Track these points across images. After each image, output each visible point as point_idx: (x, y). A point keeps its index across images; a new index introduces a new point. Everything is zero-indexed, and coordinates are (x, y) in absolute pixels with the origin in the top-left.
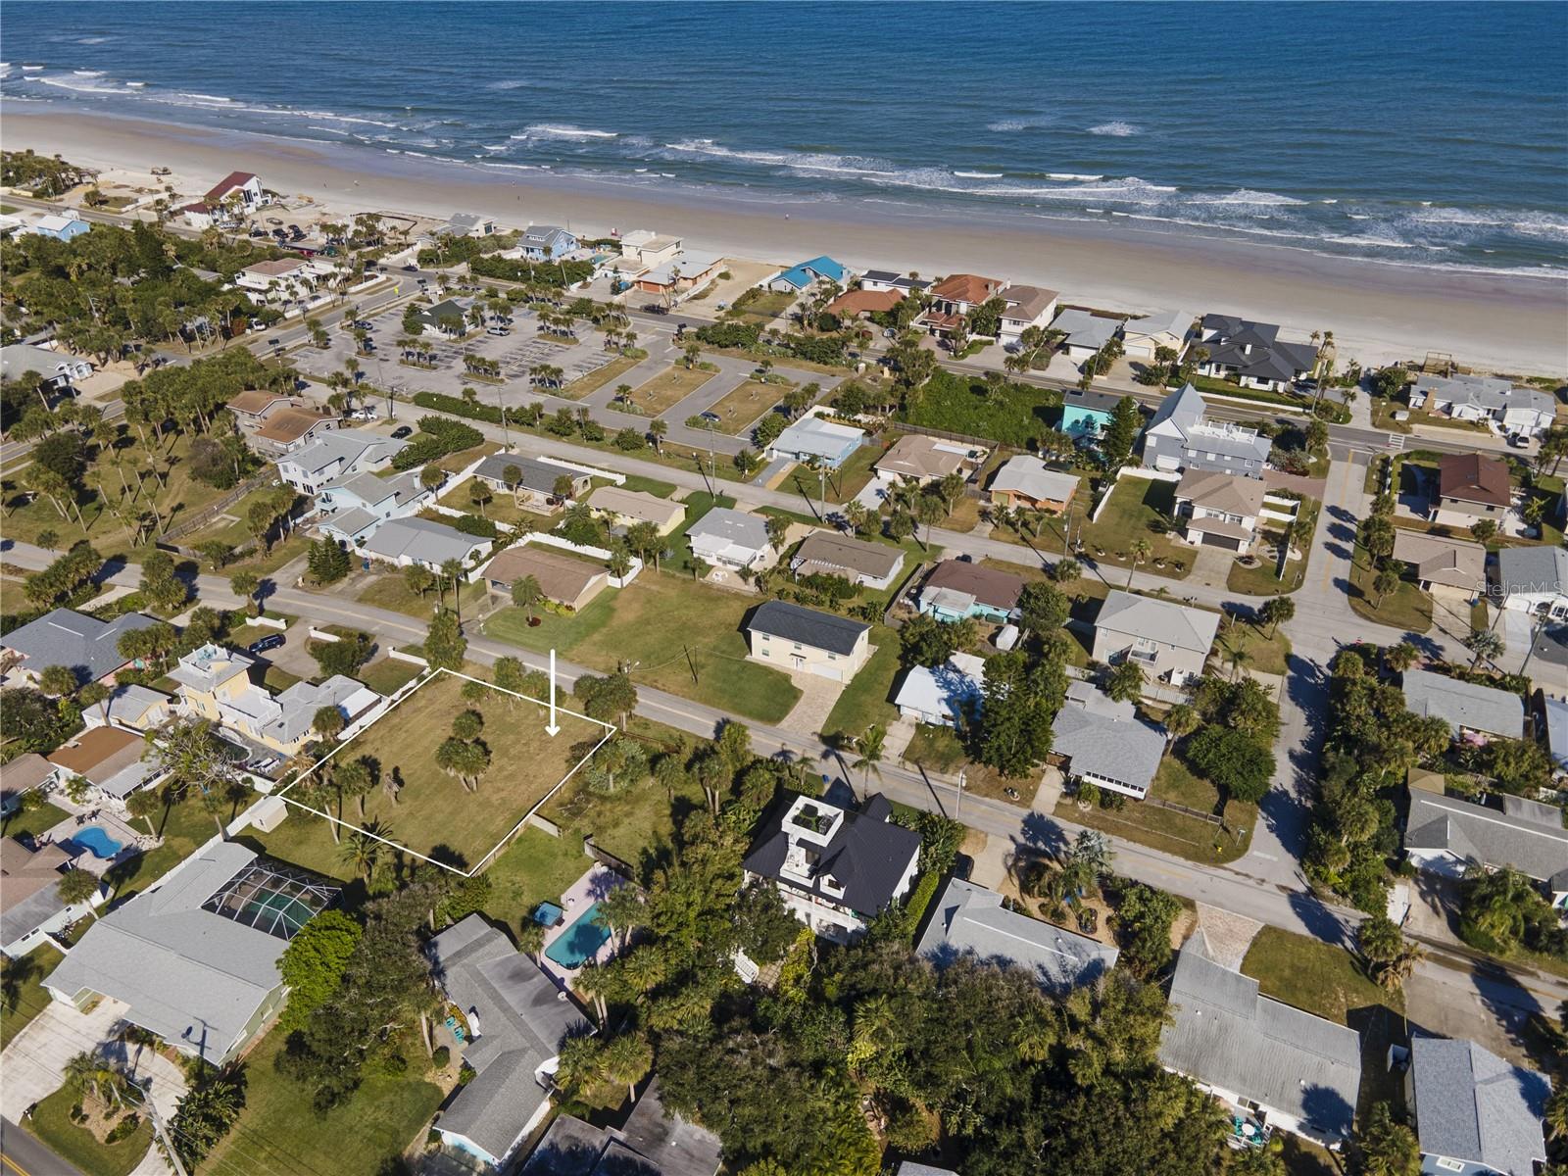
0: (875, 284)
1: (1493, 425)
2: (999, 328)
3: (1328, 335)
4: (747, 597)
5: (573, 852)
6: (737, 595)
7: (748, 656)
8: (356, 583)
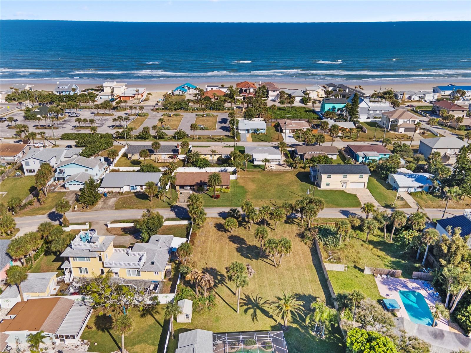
0: (212, 89)
1: (423, 101)
2: (268, 94)
4: (290, 171)
5: (358, 275)
6: (286, 172)
7: (319, 188)
8: (107, 203)
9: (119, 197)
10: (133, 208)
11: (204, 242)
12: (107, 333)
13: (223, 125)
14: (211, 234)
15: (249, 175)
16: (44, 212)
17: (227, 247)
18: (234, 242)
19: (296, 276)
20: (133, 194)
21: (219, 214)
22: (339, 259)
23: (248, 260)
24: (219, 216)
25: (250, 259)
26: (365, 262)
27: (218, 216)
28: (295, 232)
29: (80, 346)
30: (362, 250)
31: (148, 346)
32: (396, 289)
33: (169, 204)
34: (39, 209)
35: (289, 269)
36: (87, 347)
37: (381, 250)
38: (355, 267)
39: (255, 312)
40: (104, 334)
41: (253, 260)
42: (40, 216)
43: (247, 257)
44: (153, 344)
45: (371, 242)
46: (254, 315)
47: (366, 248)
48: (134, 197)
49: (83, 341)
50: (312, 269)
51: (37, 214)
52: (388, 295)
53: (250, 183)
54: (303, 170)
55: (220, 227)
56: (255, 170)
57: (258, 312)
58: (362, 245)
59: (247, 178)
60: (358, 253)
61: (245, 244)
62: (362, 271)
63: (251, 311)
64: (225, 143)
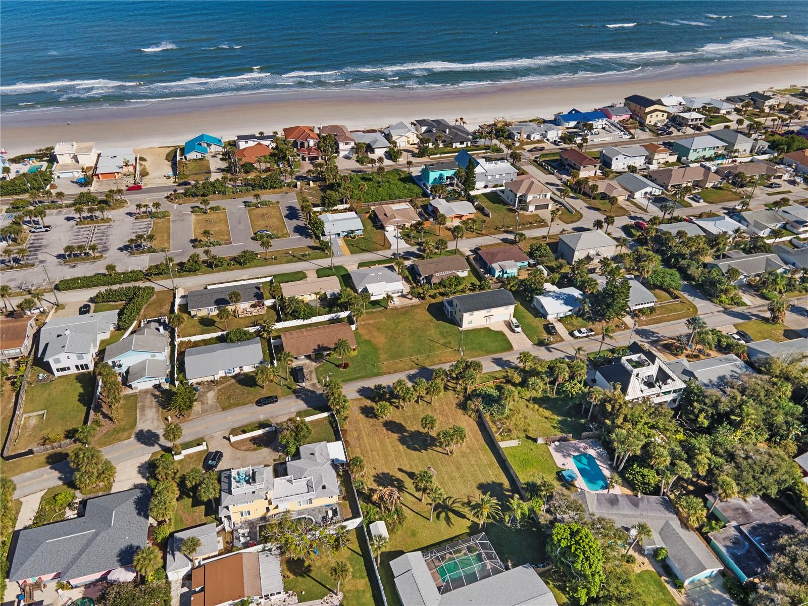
0: (246, 142)
1: (545, 140)
2: (338, 148)
3: (462, 119)
4: (418, 305)
5: (532, 447)
6: (413, 306)
7: (460, 329)
8: (205, 401)
9: (217, 388)
10: (245, 404)
11: (359, 439)
12: (307, 578)
13: (295, 222)
14: (361, 425)
15: (370, 319)
16: (126, 434)
17: (388, 440)
18: (392, 432)
19: (473, 462)
20: (233, 381)
21: (358, 392)
22: (510, 431)
23: (417, 452)
24: (361, 395)
25: (419, 451)
26: (535, 428)
27: (358, 396)
28: (454, 403)
29: (287, 599)
30: (529, 413)
31: (358, 581)
32: (569, 455)
33: (290, 388)
34: (116, 431)
35: (463, 455)
36: (295, 599)
37: (546, 408)
38: (528, 437)
39: (447, 515)
40: (304, 579)
41: (423, 451)
42: (125, 442)
43: (415, 449)
44: (362, 577)
45: (535, 400)
46: (448, 519)
47: (532, 410)
48: (237, 385)
49: (287, 593)
50: (486, 450)
51: (119, 440)
52: (564, 464)
53: (376, 333)
54: (433, 301)
55: (368, 412)
56: (374, 310)
57: (451, 515)
58: (527, 406)
59: (369, 324)
60: (525, 418)
61: (406, 431)
62: (535, 440)
63: (443, 515)
64: (314, 261)
